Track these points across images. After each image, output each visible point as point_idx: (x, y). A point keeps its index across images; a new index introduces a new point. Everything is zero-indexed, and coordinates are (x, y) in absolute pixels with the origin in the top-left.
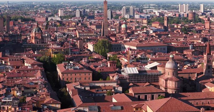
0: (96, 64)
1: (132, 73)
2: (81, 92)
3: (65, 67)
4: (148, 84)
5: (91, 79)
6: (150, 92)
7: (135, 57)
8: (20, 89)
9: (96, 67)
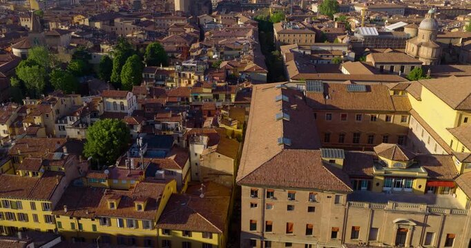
0: (320, 25)
1: (370, 34)
2: (299, 57)
3: (283, 26)
4: (391, 50)
5: (313, 41)
6: (399, 61)
7: (369, 18)
8: (218, 50)
9: (320, 27)
